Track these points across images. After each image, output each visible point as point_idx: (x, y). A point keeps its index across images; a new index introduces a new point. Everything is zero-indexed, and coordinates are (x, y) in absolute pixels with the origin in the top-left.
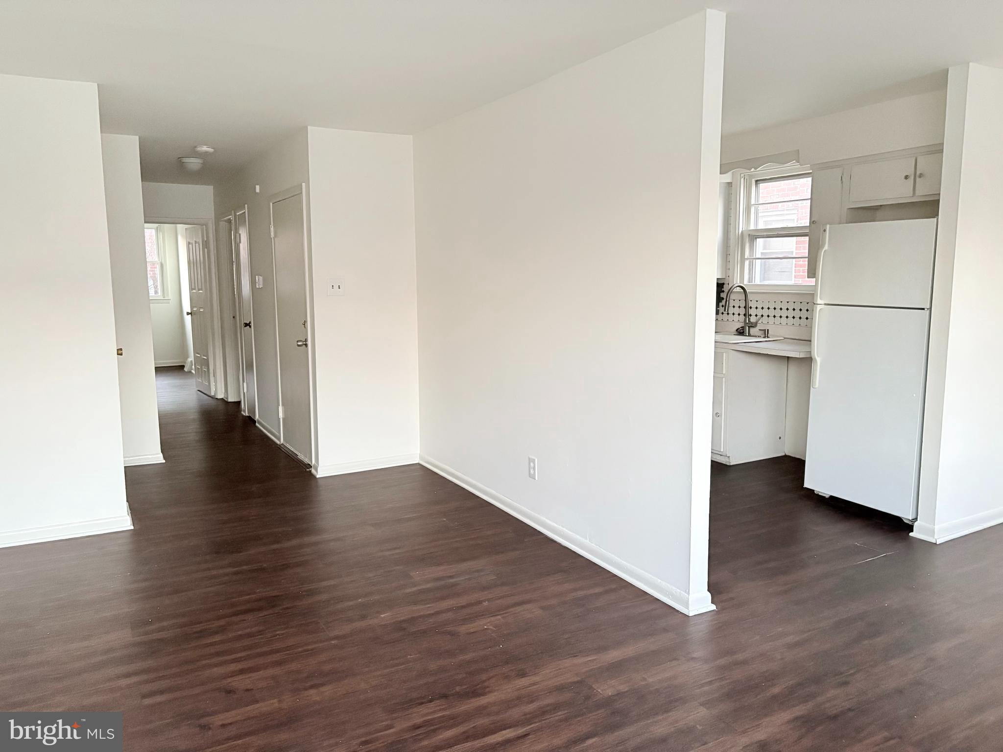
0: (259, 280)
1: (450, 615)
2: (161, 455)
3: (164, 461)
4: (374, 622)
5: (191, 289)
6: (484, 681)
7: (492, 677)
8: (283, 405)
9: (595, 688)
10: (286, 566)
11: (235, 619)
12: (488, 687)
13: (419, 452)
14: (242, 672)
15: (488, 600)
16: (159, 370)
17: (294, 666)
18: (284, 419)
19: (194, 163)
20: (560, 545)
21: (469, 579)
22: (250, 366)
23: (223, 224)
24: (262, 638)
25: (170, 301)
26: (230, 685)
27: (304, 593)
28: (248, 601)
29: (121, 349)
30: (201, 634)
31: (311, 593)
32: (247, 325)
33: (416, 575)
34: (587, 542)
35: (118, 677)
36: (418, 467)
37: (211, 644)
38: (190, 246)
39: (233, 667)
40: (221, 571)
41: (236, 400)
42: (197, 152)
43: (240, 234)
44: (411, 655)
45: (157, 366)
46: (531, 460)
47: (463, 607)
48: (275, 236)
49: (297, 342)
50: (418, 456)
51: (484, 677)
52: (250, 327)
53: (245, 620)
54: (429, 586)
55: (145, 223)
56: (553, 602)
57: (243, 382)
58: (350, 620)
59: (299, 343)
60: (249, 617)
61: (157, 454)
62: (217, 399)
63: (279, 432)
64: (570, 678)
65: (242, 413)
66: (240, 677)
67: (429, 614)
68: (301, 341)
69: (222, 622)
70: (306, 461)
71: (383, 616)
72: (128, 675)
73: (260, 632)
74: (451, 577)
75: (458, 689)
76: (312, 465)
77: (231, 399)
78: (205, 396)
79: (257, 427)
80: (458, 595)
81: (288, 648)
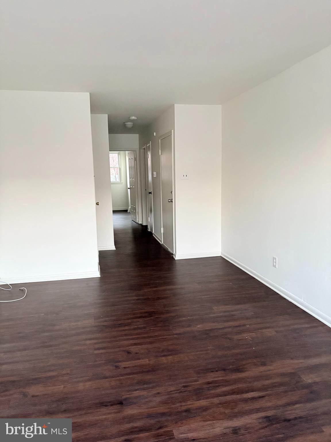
0: (155, 173)
1: (230, 330)
2: (114, 247)
3: (115, 249)
4: (194, 329)
5: (130, 178)
6: (245, 365)
7: (249, 363)
8: (163, 227)
9: (302, 377)
10: (159, 298)
11: (135, 320)
12: (246, 368)
13: (221, 251)
14: (135, 344)
15: (249, 325)
16: (114, 212)
17: (157, 345)
18: (163, 233)
19: (129, 124)
20: (288, 300)
21: (241, 313)
22: (151, 211)
23: (142, 150)
24: (145, 330)
25: (123, 183)
26: (130, 349)
27: (165, 312)
28: (141, 313)
29: (98, 203)
30: (121, 325)
31: (168, 312)
32: (150, 193)
33: (215, 308)
34: (302, 301)
35: (86, 340)
36: (221, 258)
37: (124, 330)
38: (130, 160)
39: (132, 342)
40: (131, 298)
41: (146, 225)
42: (130, 119)
43: (148, 154)
44: (209, 347)
45: (113, 210)
46: (274, 258)
47: (237, 326)
48: (161, 154)
49: (168, 200)
50: (220, 252)
51: (244, 363)
52: (151, 194)
53: (139, 321)
54: (221, 314)
55: (110, 151)
56: (282, 329)
57: (149, 217)
58: (183, 327)
59: (169, 201)
60: (140, 320)
61: (112, 246)
62: (139, 224)
63: (162, 239)
64: (289, 370)
65: (148, 230)
66: (135, 347)
67: (220, 328)
68: (170, 200)
69: (129, 321)
70: (171, 252)
71: (198, 326)
72: (90, 339)
73: (145, 328)
74: (232, 311)
75: (231, 367)
76: (174, 254)
77: (144, 224)
78: (134, 222)
79: (153, 236)
80: (235, 320)
81: (156, 336)
